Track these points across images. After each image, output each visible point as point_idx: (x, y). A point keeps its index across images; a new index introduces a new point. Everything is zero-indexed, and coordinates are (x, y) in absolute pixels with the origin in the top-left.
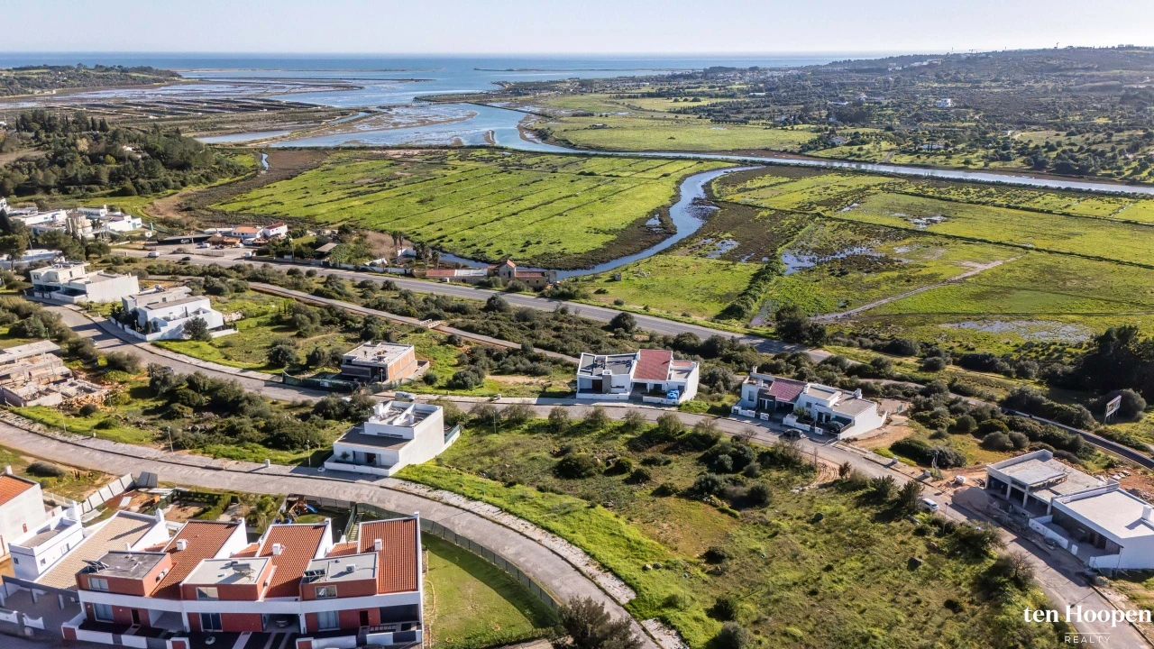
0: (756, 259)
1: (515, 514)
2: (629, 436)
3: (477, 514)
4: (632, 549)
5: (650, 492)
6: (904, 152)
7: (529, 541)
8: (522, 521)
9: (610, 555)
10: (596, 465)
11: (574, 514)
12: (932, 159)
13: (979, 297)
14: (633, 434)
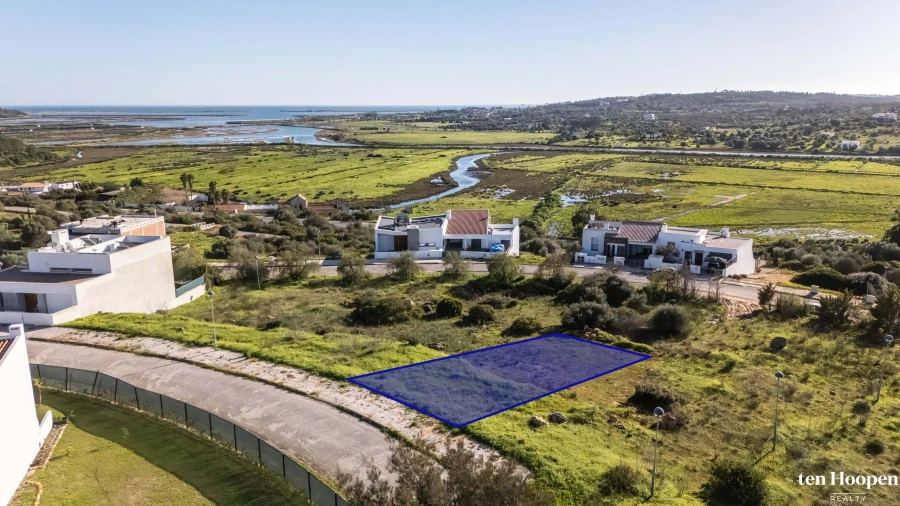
0: (535, 197)
1: (271, 360)
2: (450, 285)
3: (197, 364)
4: (496, 396)
5: (498, 332)
6: (631, 140)
7: (293, 395)
8: (282, 368)
9: (457, 407)
10: (409, 308)
11: (382, 354)
12: (655, 143)
13: (742, 214)
14: (454, 282)
